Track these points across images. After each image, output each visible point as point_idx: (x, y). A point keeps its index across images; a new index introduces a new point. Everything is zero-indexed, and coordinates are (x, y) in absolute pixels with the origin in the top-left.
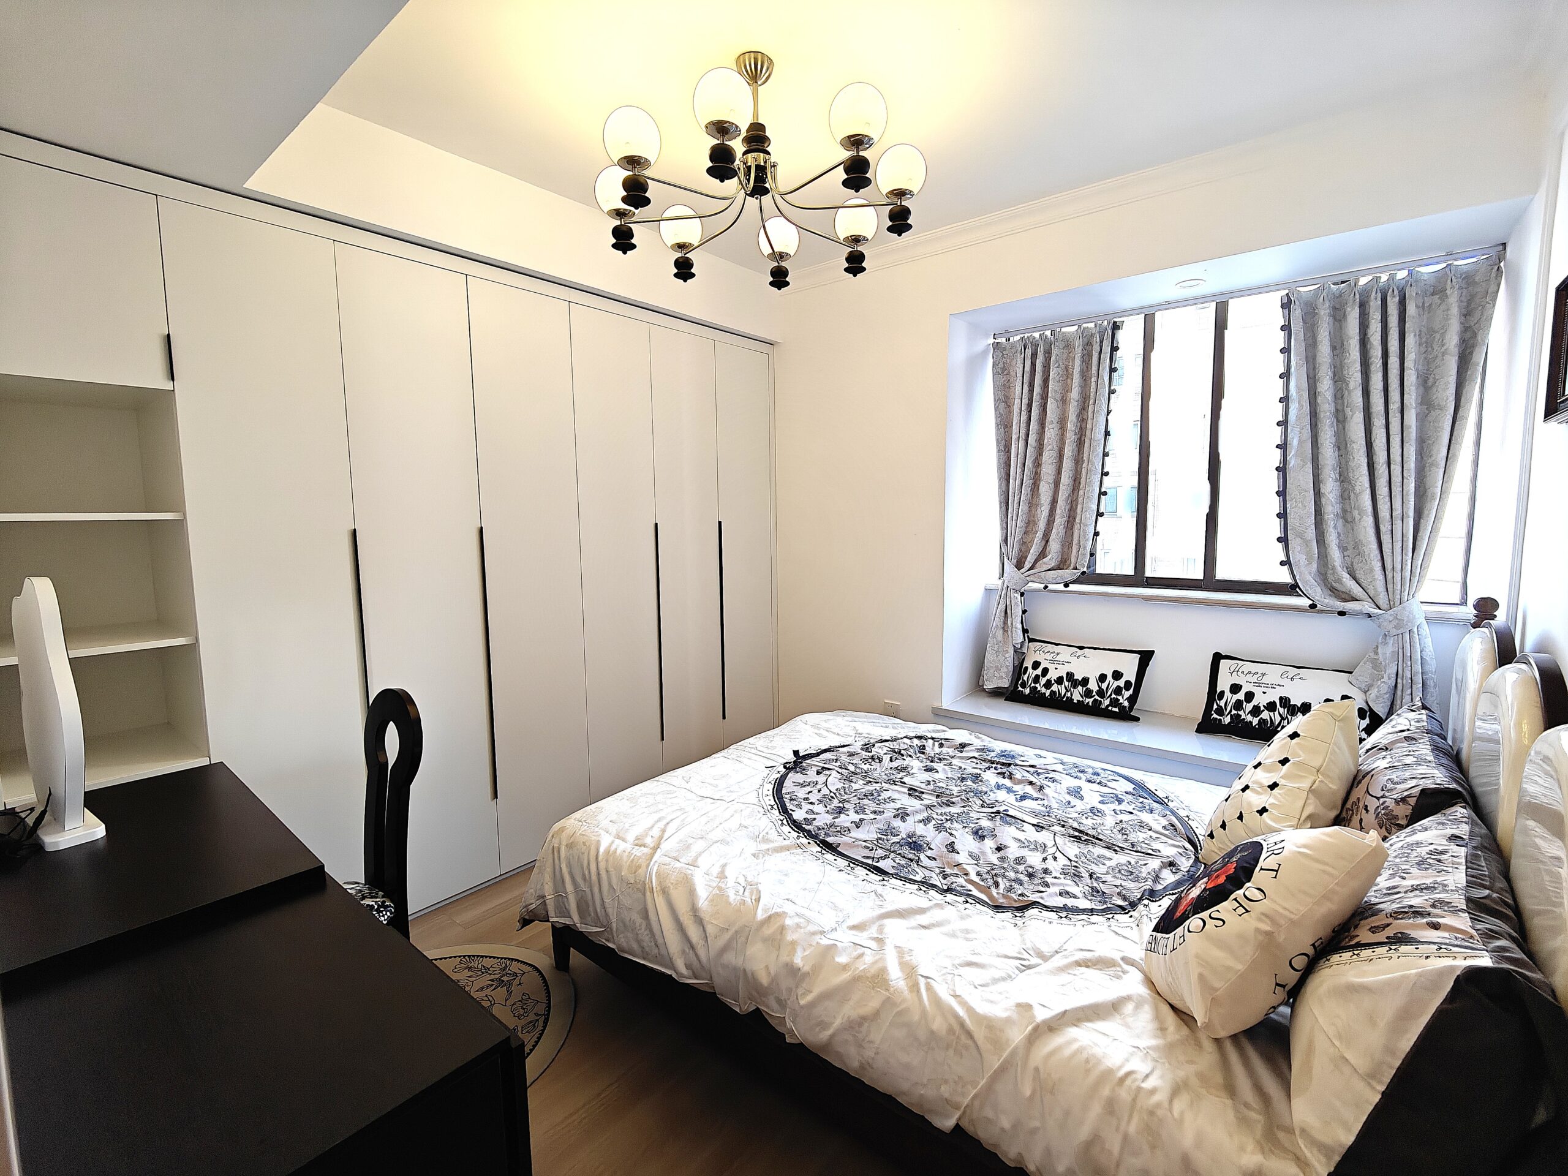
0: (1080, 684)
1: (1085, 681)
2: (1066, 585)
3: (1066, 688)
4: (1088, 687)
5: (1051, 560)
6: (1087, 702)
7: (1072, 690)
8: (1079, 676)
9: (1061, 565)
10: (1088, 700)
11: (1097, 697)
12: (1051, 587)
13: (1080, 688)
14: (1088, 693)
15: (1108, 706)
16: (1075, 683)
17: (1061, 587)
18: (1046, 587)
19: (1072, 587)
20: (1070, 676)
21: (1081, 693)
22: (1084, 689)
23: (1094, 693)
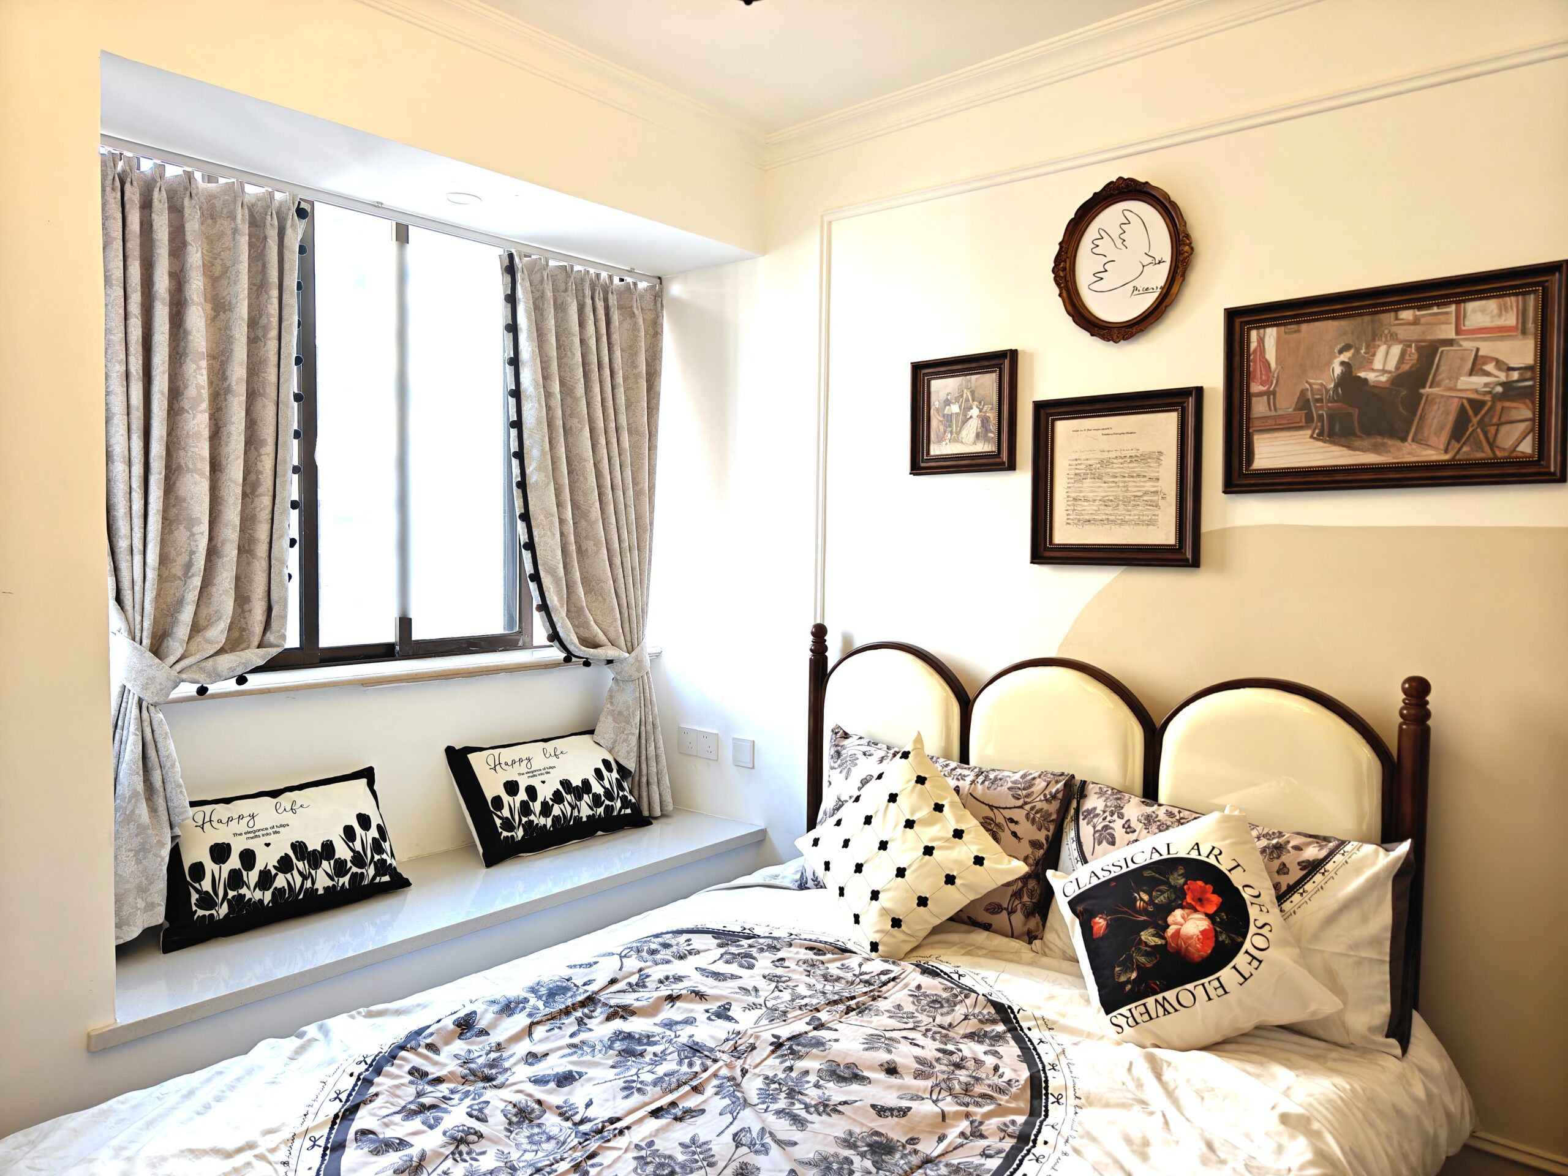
0: (322, 858)
1: (328, 848)
2: (241, 680)
3: (300, 873)
4: (337, 856)
5: (218, 633)
6: (340, 884)
7: (313, 872)
8: (314, 845)
9: (235, 642)
10: (341, 881)
11: (355, 869)
12: (213, 689)
13: (325, 864)
14: (340, 868)
15: (374, 878)
16: (314, 859)
17: (231, 685)
18: (202, 691)
19: (256, 681)
20: (299, 848)
21: (329, 872)
22: (332, 862)
23: (349, 864)
